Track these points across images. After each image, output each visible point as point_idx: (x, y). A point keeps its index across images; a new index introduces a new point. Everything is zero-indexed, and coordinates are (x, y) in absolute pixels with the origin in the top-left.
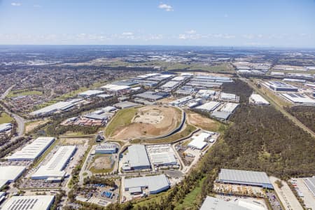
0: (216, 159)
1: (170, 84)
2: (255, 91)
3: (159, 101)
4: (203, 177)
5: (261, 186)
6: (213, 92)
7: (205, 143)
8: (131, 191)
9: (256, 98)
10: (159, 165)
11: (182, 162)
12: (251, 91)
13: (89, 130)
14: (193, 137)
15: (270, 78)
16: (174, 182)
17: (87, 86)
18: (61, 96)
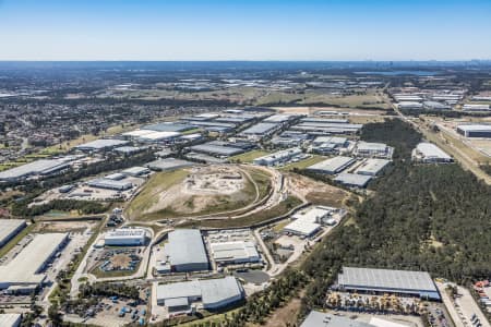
0: (337, 251)
1: (260, 128)
2: (425, 137)
3: (236, 158)
4: (307, 283)
5: (418, 296)
6: (342, 140)
8: (168, 303)
9: (427, 150)
10: (227, 263)
11: (270, 257)
12: (419, 138)
13: (94, 208)
14: (294, 216)
15: (459, 115)
16: (251, 288)
17: (96, 133)
18: (42, 150)
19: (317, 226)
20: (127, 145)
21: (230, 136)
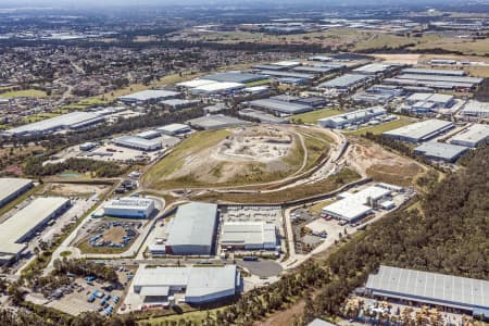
1: (344, 80)
4: (328, 281)
5: (470, 313)
8: (145, 292)
10: (234, 249)
11: (292, 245)
14: (342, 194)
16: (253, 282)
17: (146, 82)
18: (83, 100)
19: (368, 208)
21: (303, 90)
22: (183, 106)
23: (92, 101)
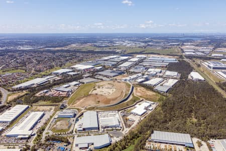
0: (152, 123)
1: (127, 64)
2: (194, 69)
3: (115, 78)
4: (138, 137)
5: (184, 145)
6: (159, 70)
7: (145, 110)
8: (80, 146)
9: (195, 75)
10: (106, 127)
11: (124, 125)
12: (192, 69)
13: (56, 100)
14: (136, 106)
15: (210, 59)
16: (115, 140)
17: (61, 66)
18: (39, 73)
20: (72, 71)
21: (114, 68)
22: (75, 75)
23: (43, 73)
